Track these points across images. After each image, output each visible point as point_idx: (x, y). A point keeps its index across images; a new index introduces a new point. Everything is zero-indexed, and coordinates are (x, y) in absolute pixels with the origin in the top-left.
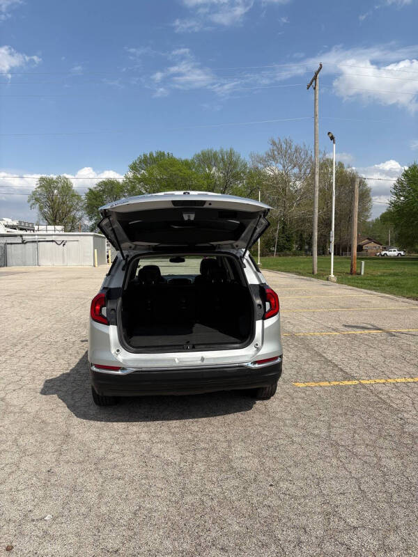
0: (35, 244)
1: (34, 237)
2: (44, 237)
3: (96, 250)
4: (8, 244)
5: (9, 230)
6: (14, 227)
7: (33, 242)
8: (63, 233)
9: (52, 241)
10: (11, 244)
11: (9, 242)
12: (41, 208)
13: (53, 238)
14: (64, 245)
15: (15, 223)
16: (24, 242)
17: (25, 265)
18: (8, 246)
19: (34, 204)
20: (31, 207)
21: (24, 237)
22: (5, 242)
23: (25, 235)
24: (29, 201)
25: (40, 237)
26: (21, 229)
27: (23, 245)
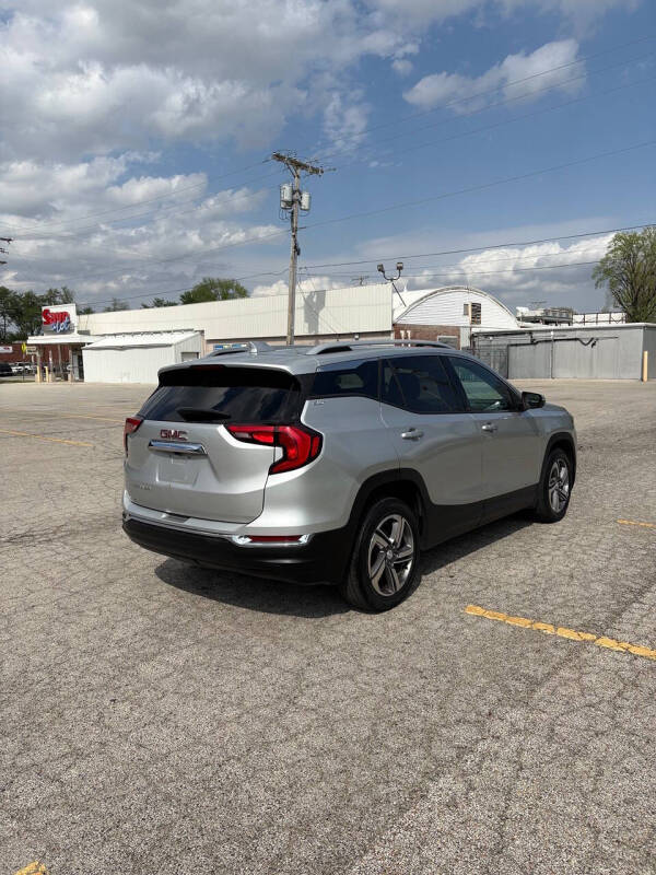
0: (549, 345)
1: (548, 334)
2: (562, 333)
3: (646, 353)
4: (512, 345)
5: (525, 324)
6: (535, 320)
7: (546, 341)
8: (624, 324)
9: (576, 339)
10: (516, 345)
11: (513, 342)
12: (612, 285)
13: (577, 334)
14: (594, 344)
15: (538, 313)
16: (533, 343)
17: (532, 378)
18: (513, 348)
19: (601, 280)
20: (596, 285)
21: (534, 335)
22: (507, 343)
23: (537, 331)
24: (593, 277)
25: (557, 333)
26: (547, 323)
27: (532, 347)
